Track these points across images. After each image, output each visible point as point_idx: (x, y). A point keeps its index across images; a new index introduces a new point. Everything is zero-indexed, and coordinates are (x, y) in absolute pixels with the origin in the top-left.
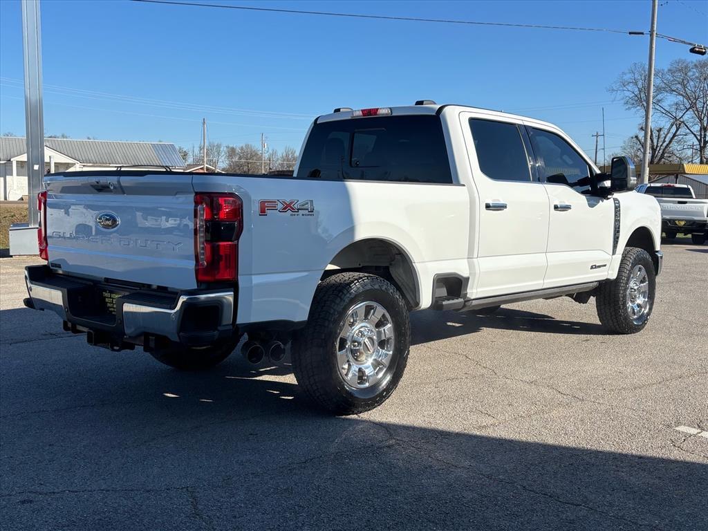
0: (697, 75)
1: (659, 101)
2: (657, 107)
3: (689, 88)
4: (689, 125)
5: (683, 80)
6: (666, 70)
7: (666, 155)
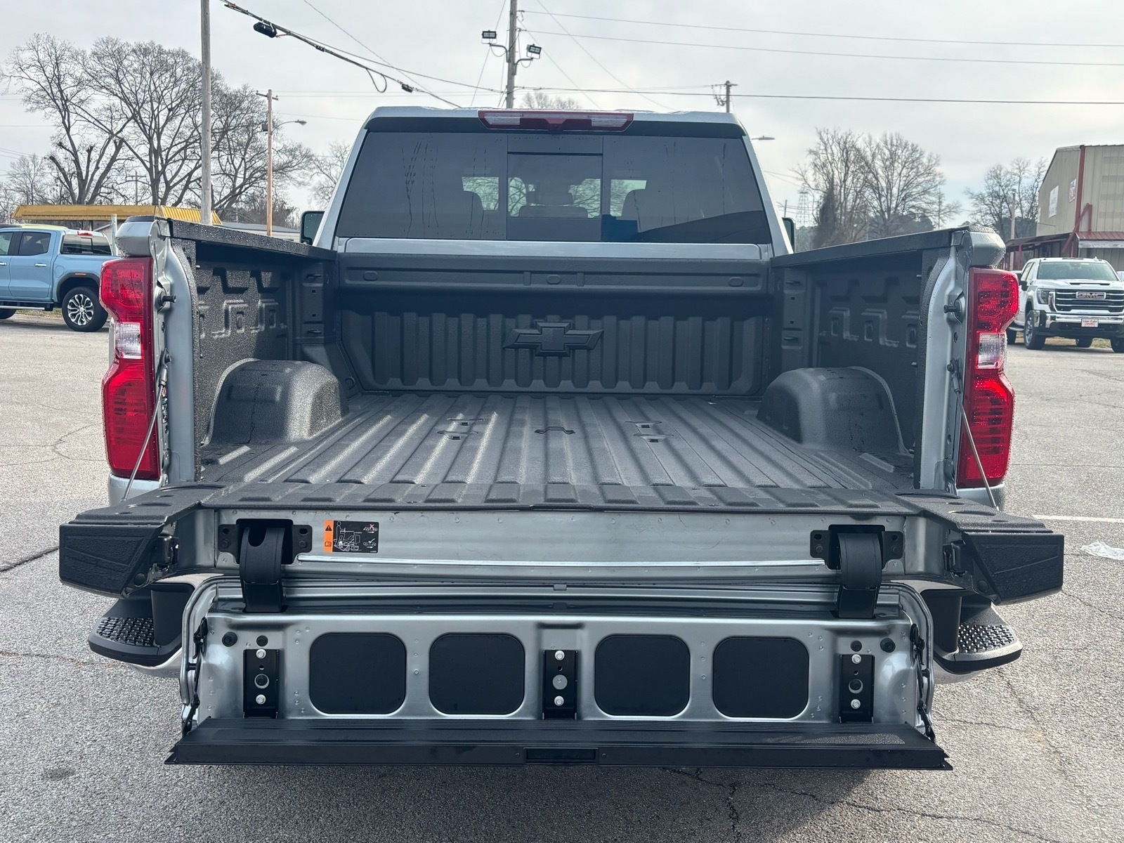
0: (136, 65)
1: (82, 101)
2: (79, 111)
3: (127, 86)
4: (132, 143)
5: (117, 71)
6: (89, 53)
7: (103, 189)
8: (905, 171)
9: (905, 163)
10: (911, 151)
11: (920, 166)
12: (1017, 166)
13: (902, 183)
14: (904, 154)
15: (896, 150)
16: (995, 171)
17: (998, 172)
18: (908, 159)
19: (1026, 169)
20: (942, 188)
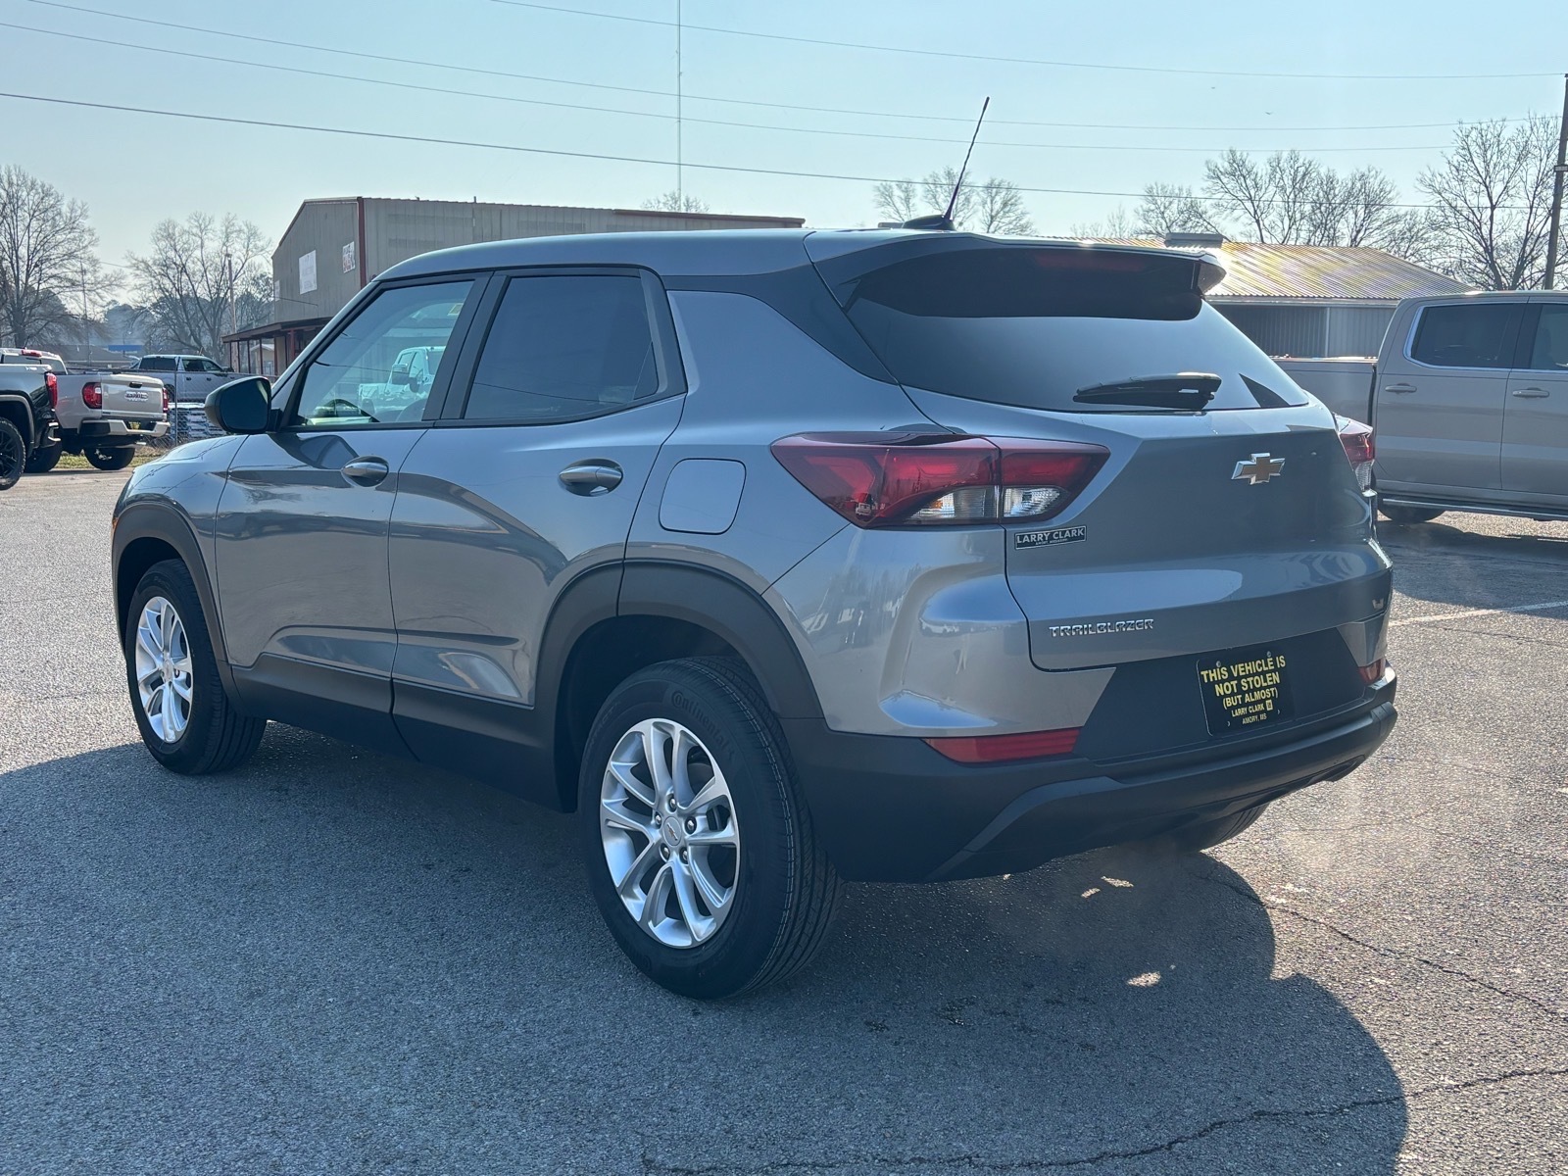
8: (34, 223)
9: (35, 211)
10: (42, 195)
11: (57, 218)
12: (196, 224)
13: (32, 241)
14: (31, 197)
15: (17, 191)
16: (166, 230)
17: (171, 231)
18: (38, 206)
19: (209, 227)
20: (94, 251)
